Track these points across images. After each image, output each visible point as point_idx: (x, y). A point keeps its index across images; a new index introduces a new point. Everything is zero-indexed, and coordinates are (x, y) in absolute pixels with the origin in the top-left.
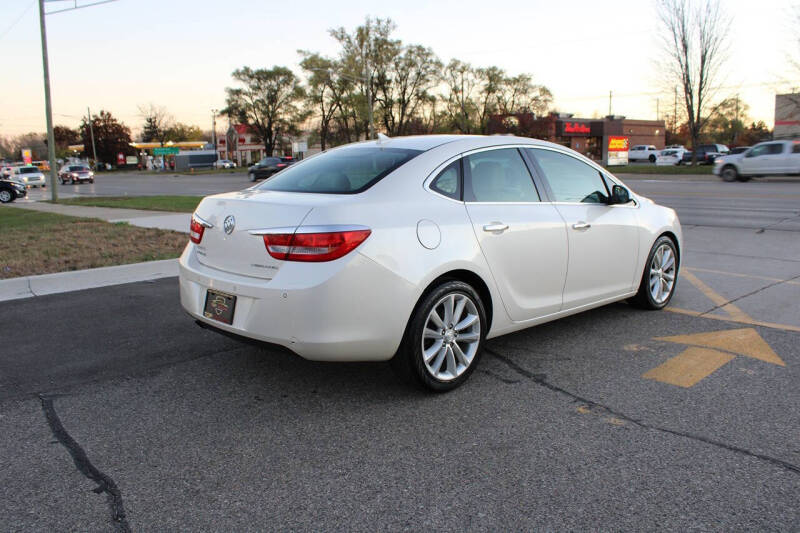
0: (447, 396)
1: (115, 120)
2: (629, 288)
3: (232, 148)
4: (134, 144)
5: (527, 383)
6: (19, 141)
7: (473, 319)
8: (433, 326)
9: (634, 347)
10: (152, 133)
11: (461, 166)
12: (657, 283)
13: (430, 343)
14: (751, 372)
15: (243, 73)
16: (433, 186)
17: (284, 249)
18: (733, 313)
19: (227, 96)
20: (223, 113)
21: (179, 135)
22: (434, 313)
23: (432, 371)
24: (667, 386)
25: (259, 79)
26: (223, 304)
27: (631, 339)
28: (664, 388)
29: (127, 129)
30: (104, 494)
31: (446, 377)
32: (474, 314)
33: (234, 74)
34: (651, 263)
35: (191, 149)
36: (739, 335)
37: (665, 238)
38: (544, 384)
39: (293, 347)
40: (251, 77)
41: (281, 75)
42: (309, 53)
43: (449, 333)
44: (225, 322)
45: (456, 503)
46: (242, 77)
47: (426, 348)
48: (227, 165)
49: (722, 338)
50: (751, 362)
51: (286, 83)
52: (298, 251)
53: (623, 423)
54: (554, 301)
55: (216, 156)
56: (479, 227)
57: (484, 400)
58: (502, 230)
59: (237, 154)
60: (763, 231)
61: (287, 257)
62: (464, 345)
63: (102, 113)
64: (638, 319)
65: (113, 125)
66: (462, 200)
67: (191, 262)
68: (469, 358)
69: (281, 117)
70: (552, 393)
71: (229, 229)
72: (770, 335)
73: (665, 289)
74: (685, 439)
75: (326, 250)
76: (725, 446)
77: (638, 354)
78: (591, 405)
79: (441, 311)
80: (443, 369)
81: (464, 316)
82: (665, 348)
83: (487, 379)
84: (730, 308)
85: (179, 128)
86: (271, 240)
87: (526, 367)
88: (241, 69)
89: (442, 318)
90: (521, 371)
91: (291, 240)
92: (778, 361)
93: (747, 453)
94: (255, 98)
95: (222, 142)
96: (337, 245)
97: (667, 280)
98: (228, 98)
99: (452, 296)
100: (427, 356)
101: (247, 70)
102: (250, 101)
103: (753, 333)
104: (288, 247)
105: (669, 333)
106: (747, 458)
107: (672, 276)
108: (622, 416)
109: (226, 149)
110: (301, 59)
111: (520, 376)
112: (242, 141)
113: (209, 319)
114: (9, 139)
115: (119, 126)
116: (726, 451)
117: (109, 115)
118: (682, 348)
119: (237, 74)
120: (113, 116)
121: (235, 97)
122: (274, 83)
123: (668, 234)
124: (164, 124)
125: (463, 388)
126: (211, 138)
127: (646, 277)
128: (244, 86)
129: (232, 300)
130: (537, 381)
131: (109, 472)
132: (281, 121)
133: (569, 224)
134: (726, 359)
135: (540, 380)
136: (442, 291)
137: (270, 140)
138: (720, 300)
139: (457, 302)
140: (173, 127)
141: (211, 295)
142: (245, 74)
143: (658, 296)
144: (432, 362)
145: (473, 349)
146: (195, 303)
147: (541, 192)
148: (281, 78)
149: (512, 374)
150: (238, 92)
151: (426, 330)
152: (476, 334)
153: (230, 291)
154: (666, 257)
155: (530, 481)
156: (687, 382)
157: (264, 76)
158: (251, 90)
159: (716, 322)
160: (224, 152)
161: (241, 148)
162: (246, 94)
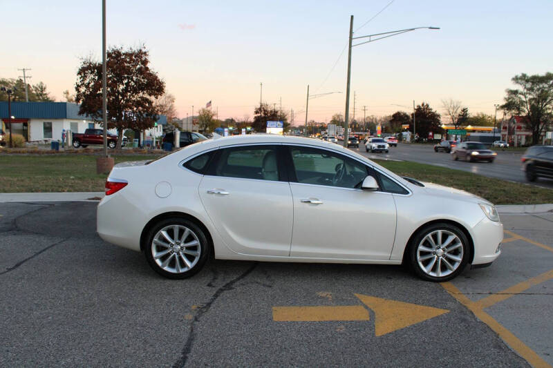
1: (431, 109)
3: (511, 132)
4: (443, 126)
6: (383, 120)
10: (463, 119)
15: (521, 78)
19: (506, 95)
20: (503, 107)
21: (479, 121)
25: (533, 83)
29: (439, 116)
33: (513, 79)
35: (482, 131)
40: (527, 81)
46: (520, 81)
48: (502, 145)
55: (499, 137)
59: (515, 138)
63: (423, 105)
65: (430, 113)
69: (549, 111)
88: (520, 75)
94: (530, 97)
95: (505, 128)
98: (507, 97)
101: (524, 76)
102: (524, 99)
109: (506, 133)
112: (519, 128)
114: (378, 119)
115: (433, 113)
117: (428, 105)
119: (516, 79)
121: (513, 96)
122: (546, 86)
126: (498, 124)
128: (520, 88)
132: (548, 114)
137: (538, 128)
140: (476, 115)
142: (523, 79)
148: (551, 82)
150: (515, 92)
157: (536, 80)
158: (525, 91)
160: (505, 135)
161: (518, 133)
162: (521, 94)
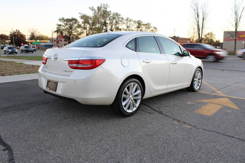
0: (130, 118)
1: (21, 33)
2: (187, 84)
3: (58, 43)
4: (27, 41)
5: (156, 114)
7: (139, 92)
8: (126, 93)
9: (190, 103)
10: (33, 37)
11: (136, 40)
12: (196, 83)
13: (125, 99)
14: (229, 111)
16: (126, 46)
17: (75, 65)
18: (219, 93)
19: (57, 26)
20: (55, 32)
21: (41, 38)
22: (126, 89)
23: (125, 109)
24: (203, 115)
25: (67, 21)
26: (53, 84)
27: (189, 100)
28: (202, 116)
29: (24, 36)
30: (7, 151)
31: (130, 111)
32: (139, 90)
33: (59, 20)
34: (194, 76)
35: (45, 43)
36: (223, 100)
37: (199, 69)
38: (162, 114)
39: (77, 100)
40: (65, 21)
41: (74, 20)
42: (83, 14)
43: (131, 96)
44: (54, 91)
45: (136, 154)
46: (62, 20)
47: (123, 101)
49: (218, 100)
50: (229, 108)
51: (75, 23)
52: (80, 66)
53: (190, 127)
54: (165, 87)
55: (53, 45)
56: (142, 61)
57: (142, 119)
58: (149, 62)
59: (59, 45)
60: (223, 70)
61: (76, 68)
62: (136, 101)
63: (17, 31)
64: (190, 94)
65: (20, 34)
66: (136, 51)
67: (42, 71)
68: (137, 105)
69: (73, 33)
70: (165, 117)
71: (56, 59)
72: (233, 100)
73: (198, 85)
74: (212, 133)
75: (90, 66)
76: (225, 135)
77: (192, 105)
78: (179, 121)
79: (128, 88)
80: (129, 109)
81: (136, 91)
82: (200, 103)
83: (143, 112)
84: (218, 92)
85: (41, 36)
86: (70, 62)
87: (155, 109)
88: (61, 18)
89: (129, 91)
90: (154, 110)
91: (78, 62)
92: (237, 108)
93: (233, 137)
94: (66, 27)
95: (55, 41)
96: (94, 64)
97: (199, 82)
98: (57, 27)
99: (132, 83)
100: (124, 104)
101: (63, 18)
102: (64, 28)
103: (227, 99)
104: (76, 64)
105: (201, 99)
106: (233, 139)
107: (200, 81)
108: (189, 125)
109: (56, 43)
110: (80, 15)
111: (154, 112)
112: (61, 40)
113: (48, 90)
115: (22, 35)
116: (226, 137)
117: (19, 31)
118: (205, 104)
119: (60, 20)
120: (20, 32)
121: (59, 27)
122: (71, 23)
123: (200, 67)
124: (37, 34)
125: (135, 115)
126: (52, 40)
127: (193, 81)
128: (62, 24)
129: (56, 83)
130: (160, 113)
131: (9, 143)
132: (73, 34)
133: (170, 62)
134: (220, 107)
135: (161, 113)
136: (129, 81)
137: (70, 41)
138: (215, 89)
139: (134, 86)
140: (39, 36)
141: (49, 82)
142: (63, 20)
143: (196, 87)
144: (125, 106)
145: (139, 102)
146: (43, 85)
147: (161, 51)
148: (74, 21)
149: (151, 111)
150: (60, 25)
151: (123, 95)
152: (140, 97)
153: (56, 80)
154: (199, 75)
155: (161, 147)
156: (209, 114)
157: (68, 20)
158: (64, 25)
159: (215, 96)
160: (55, 44)
161: (61, 43)
162: (62, 26)
